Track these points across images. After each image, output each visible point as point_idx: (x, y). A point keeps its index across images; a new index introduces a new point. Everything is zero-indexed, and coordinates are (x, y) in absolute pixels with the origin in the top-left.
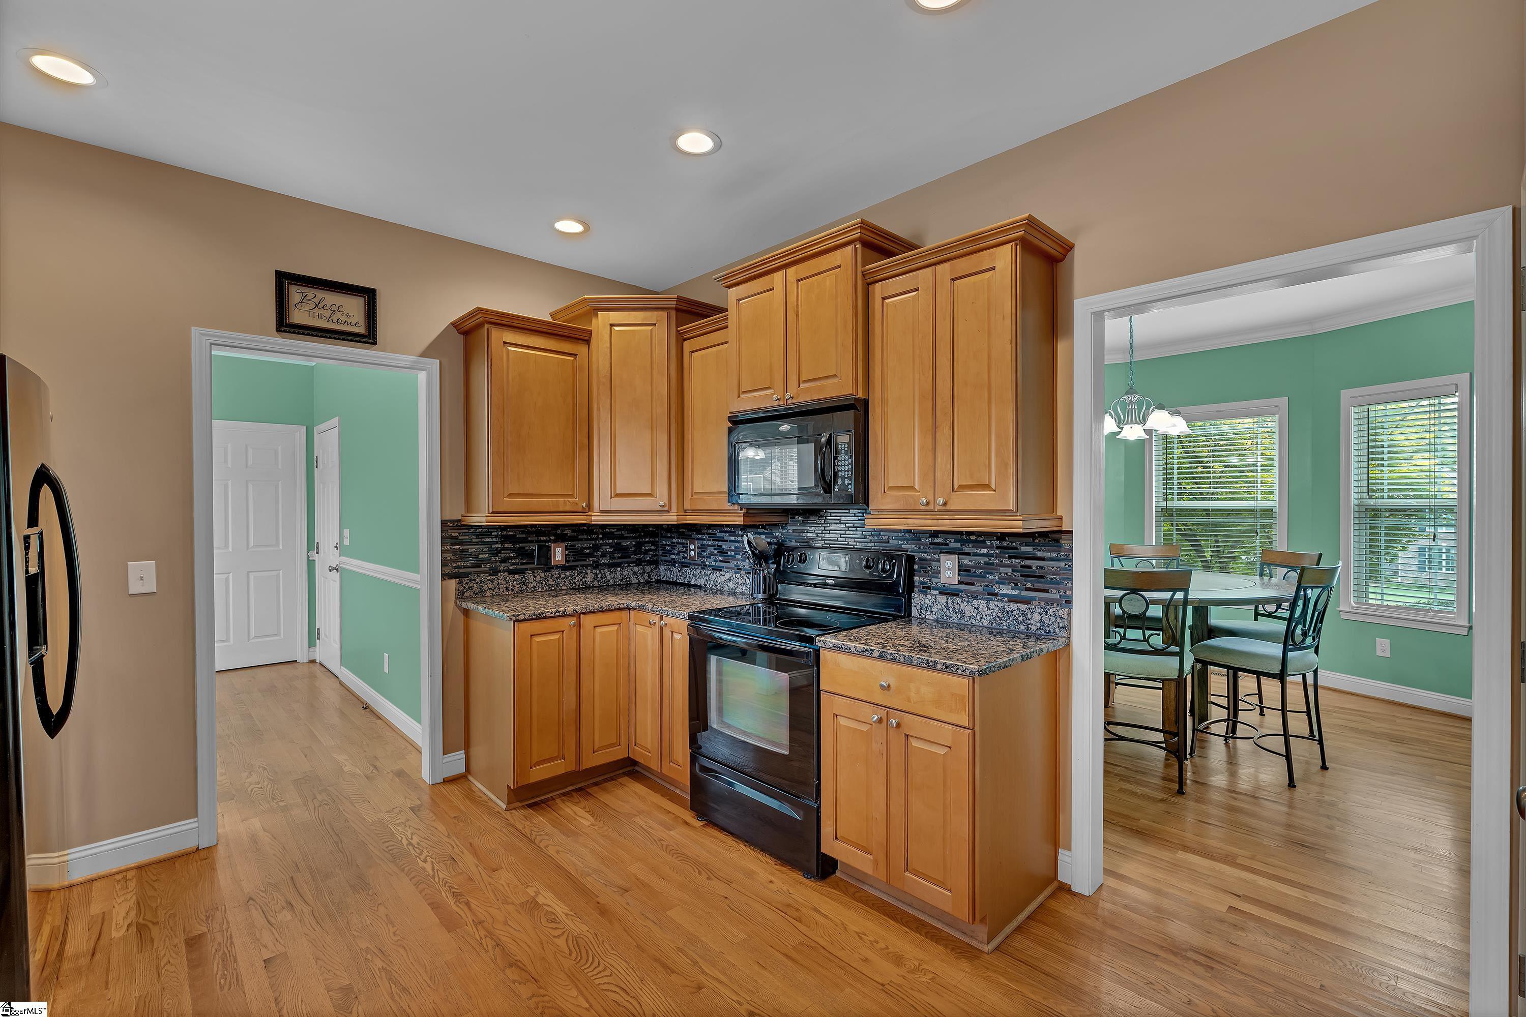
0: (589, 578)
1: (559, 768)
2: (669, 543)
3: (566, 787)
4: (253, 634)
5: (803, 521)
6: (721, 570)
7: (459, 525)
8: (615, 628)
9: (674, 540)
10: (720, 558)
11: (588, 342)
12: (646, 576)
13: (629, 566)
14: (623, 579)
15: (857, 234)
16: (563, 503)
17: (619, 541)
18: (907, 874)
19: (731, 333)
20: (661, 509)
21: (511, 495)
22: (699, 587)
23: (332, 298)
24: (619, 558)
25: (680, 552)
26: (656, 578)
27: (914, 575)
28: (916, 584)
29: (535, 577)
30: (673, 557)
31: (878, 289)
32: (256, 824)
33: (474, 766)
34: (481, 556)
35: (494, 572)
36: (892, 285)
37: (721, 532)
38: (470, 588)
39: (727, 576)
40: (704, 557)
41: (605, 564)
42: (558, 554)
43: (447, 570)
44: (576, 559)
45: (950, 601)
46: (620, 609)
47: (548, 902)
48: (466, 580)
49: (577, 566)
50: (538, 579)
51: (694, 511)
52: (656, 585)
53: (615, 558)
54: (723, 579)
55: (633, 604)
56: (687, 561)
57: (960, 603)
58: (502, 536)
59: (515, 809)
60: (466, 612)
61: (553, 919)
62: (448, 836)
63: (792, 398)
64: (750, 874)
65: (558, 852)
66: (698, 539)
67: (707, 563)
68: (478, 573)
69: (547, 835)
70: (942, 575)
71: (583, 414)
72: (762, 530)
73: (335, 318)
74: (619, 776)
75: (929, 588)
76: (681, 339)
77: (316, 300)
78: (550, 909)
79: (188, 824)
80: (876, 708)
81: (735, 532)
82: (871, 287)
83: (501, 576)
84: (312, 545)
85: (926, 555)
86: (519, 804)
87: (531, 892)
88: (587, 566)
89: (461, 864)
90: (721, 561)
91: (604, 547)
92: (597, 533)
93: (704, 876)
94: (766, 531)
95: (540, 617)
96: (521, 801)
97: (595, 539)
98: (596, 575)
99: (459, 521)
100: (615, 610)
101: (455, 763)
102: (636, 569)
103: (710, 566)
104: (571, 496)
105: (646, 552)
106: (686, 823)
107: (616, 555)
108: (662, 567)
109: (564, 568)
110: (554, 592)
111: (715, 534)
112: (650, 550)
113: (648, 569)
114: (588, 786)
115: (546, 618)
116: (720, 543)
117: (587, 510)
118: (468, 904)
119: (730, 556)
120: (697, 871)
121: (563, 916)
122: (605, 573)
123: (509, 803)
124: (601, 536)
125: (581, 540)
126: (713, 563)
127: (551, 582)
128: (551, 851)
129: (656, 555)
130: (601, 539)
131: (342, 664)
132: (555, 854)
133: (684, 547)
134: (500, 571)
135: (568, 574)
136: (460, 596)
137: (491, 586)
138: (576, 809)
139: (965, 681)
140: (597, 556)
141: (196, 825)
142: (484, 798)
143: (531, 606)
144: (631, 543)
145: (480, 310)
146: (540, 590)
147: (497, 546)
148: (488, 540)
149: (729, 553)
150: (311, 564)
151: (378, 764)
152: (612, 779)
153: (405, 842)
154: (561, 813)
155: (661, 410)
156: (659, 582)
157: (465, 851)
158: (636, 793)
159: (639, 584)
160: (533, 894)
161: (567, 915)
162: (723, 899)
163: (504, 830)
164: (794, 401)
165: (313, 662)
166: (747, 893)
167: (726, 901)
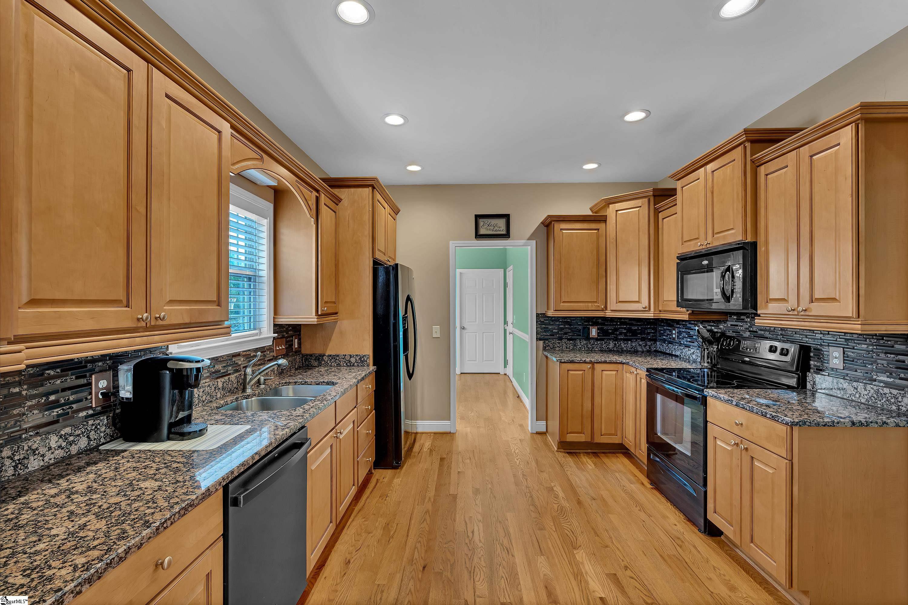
0: (611, 345)
1: (582, 438)
2: (662, 329)
3: (588, 450)
4: (484, 360)
5: (737, 319)
6: (689, 347)
7: (544, 315)
8: (614, 373)
9: (665, 328)
10: (689, 340)
11: (605, 221)
12: (648, 348)
13: (636, 341)
14: (632, 348)
15: (744, 138)
16: (590, 306)
17: (630, 327)
18: (752, 544)
19: (678, 208)
20: (644, 309)
21: (564, 302)
22: (676, 356)
23: (494, 221)
24: (630, 336)
25: (668, 334)
26: (655, 349)
27: (810, 360)
28: (812, 366)
29: (581, 343)
30: (664, 337)
31: (762, 170)
32: (468, 429)
33: (549, 430)
34: (554, 331)
35: (560, 339)
36: (772, 166)
37: (689, 324)
38: (549, 346)
39: (692, 351)
40: (680, 338)
41: (621, 339)
42: (594, 332)
43: (539, 336)
44: (604, 334)
45: (835, 381)
46: (617, 363)
47: (558, 491)
48: (547, 342)
49: (605, 339)
50: (582, 344)
51: (665, 311)
52: (655, 353)
53: (627, 336)
54: (690, 352)
55: (624, 361)
56: (672, 340)
57: (843, 383)
58: (564, 322)
59: (561, 452)
60: (547, 357)
61: (557, 497)
62: (529, 454)
63: (709, 244)
64: (664, 517)
65: (571, 474)
66: (677, 328)
67: (682, 342)
68: (553, 339)
69: (570, 466)
70: (830, 362)
71: (603, 259)
72: (712, 324)
73: (495, 229)
74: (618, 453)
75: (821, 370)
76: (657, 212)
77: (488, 223)
78: (557, 493)
79: (447, 422)
80: (735, 437)
81: (697, 324)
82: (758, 168)
83: (564, 341)
84: (506, 323)
85: (819, 346)
86: (562, 450)
87: (553, 484)
88: (610, 339)
89: (530, 465)
90: (689, 342)
91: (620, 330)
92: (617, 322)
93: (638, 508)
94: (715, 325)
95: (572, 362)
96: (564, 449)
97: (615, 325)
98: (615, 344)
99: (544, 314)
100: (614, 363)
101: (541, 426)
102: (641, 343)
103: (684, 344)
104: (596, 302)
105: (648, 334)
106: (643, 484)
107: (628, 334)
108: (658, 343)
109: (597, 339)
110: (590, 351)
111: (687, 325)
112: (652, 333)
113: (649, 343)
114: (599, 453)
115: (575, 362)
116: (689, 331)
117: (605, 309)
118: (526, 480)
119: (694, 339)
120: (635, 505)
121: (561, 498)
122: (621, 344)
123: (558, 448)
124: (619, 323)
125: (607, 325)
126: (685, 343)
127: (589, 346)
128: (569, 473)
129: (655, 336)
130: (619, 325)
131: (513, 377)
132: (569, 475)
133: (670, 332)
134: (563, 339)
135: (599, 342)
136: (544, 349)
137: (558, 345)
138: (589, 461)
139: (784, 428)
140: (616, 334)
141: (450, 423)
142: (550, 444)
143: (570, 356)
144: (638, 328)
145: (549, 216)
146: (583, 349)
147: (562, 326)
148: (557, 323)
149: (694, 337)
150: (505, 331)
151: (514, 420)
152: (613, 453)
153: (513, 451)
154: (580, 460)
155: (644, 254)
156: (656, 351)
157: (534, 461)
158: (623, 463)
159: (643, 352)
160: (553, 485)
161: (563, 498)
162: (642, 521)
163: (553, 459)
164: (711, 246)
165: (505, 374)
166: (657, 524)
167: (643, 522)
